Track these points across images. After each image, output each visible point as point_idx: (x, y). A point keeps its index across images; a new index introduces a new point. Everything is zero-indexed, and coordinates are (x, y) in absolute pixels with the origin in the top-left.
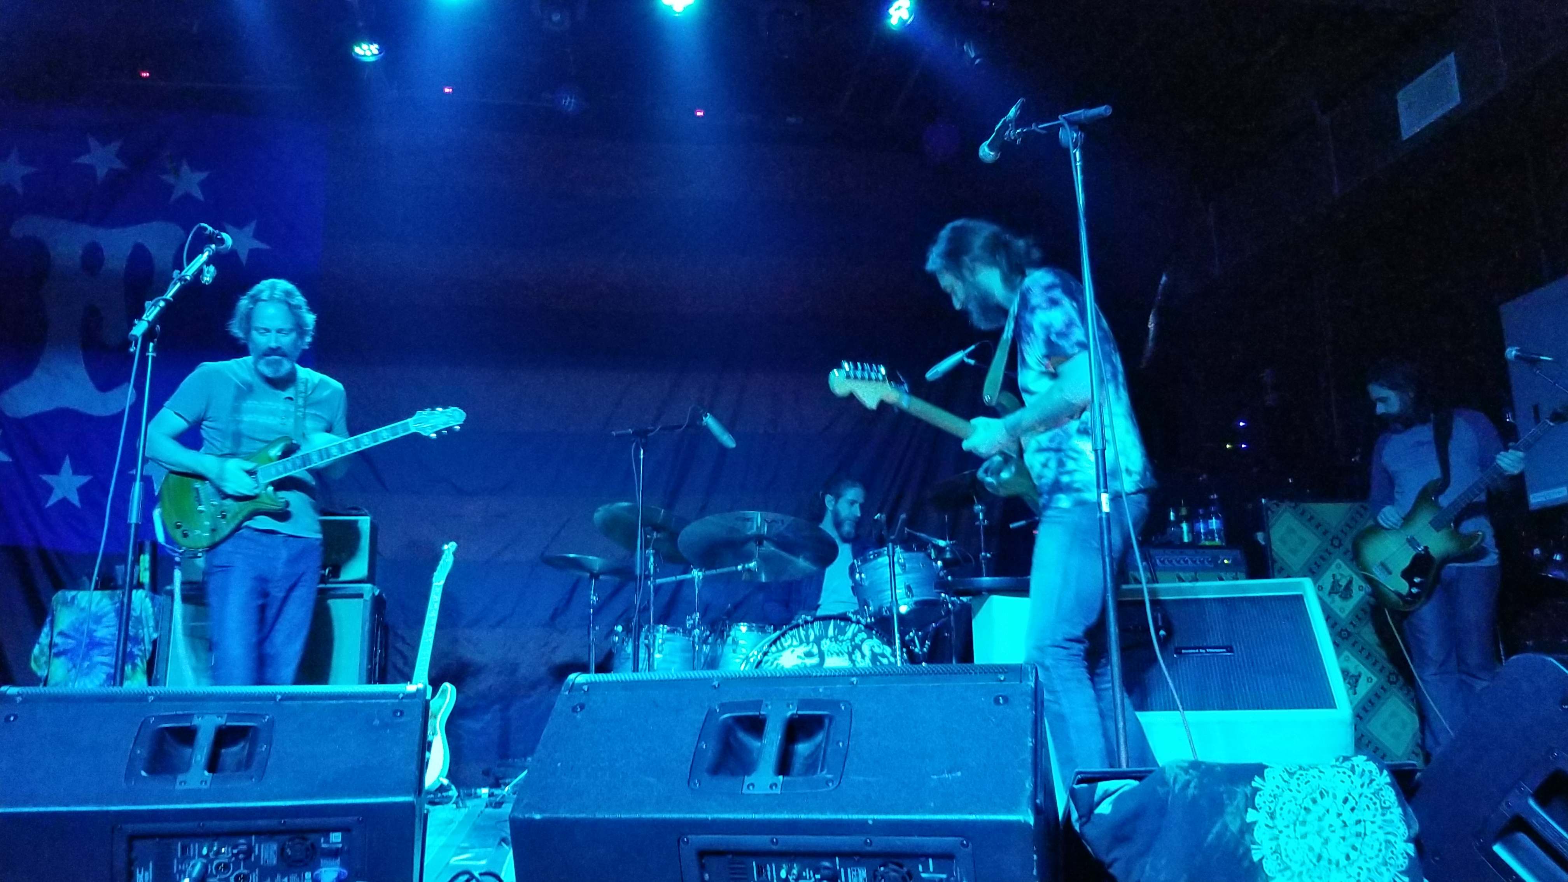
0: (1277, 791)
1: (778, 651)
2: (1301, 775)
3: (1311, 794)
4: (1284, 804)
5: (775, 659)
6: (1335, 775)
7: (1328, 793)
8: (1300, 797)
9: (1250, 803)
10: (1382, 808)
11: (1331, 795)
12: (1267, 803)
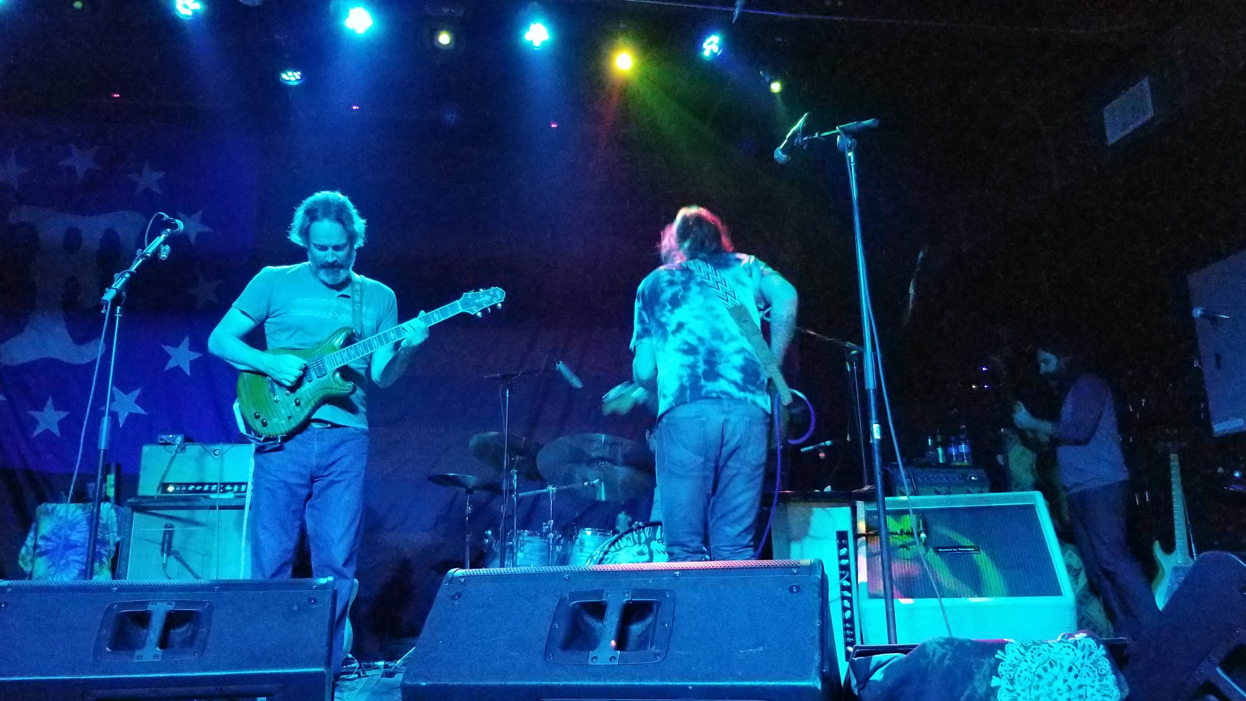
0: (1015, 662)
1: (617, 550)
2: (1035, 649)
3: (1043, 664)
4: (1021, 672)
5: (614, 557)
6: (1061, 649)
7: (1056, 663)
8: (1034, 666)
9: (994, 671)
10: (1100, 675)
11: (1058, 665)
12: (1008, 672)
